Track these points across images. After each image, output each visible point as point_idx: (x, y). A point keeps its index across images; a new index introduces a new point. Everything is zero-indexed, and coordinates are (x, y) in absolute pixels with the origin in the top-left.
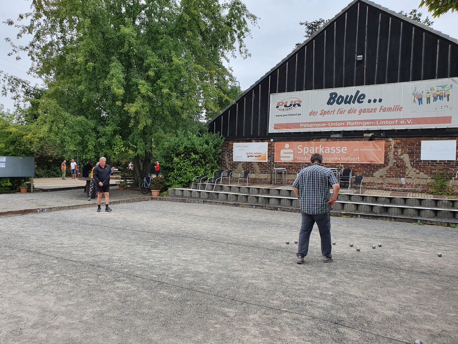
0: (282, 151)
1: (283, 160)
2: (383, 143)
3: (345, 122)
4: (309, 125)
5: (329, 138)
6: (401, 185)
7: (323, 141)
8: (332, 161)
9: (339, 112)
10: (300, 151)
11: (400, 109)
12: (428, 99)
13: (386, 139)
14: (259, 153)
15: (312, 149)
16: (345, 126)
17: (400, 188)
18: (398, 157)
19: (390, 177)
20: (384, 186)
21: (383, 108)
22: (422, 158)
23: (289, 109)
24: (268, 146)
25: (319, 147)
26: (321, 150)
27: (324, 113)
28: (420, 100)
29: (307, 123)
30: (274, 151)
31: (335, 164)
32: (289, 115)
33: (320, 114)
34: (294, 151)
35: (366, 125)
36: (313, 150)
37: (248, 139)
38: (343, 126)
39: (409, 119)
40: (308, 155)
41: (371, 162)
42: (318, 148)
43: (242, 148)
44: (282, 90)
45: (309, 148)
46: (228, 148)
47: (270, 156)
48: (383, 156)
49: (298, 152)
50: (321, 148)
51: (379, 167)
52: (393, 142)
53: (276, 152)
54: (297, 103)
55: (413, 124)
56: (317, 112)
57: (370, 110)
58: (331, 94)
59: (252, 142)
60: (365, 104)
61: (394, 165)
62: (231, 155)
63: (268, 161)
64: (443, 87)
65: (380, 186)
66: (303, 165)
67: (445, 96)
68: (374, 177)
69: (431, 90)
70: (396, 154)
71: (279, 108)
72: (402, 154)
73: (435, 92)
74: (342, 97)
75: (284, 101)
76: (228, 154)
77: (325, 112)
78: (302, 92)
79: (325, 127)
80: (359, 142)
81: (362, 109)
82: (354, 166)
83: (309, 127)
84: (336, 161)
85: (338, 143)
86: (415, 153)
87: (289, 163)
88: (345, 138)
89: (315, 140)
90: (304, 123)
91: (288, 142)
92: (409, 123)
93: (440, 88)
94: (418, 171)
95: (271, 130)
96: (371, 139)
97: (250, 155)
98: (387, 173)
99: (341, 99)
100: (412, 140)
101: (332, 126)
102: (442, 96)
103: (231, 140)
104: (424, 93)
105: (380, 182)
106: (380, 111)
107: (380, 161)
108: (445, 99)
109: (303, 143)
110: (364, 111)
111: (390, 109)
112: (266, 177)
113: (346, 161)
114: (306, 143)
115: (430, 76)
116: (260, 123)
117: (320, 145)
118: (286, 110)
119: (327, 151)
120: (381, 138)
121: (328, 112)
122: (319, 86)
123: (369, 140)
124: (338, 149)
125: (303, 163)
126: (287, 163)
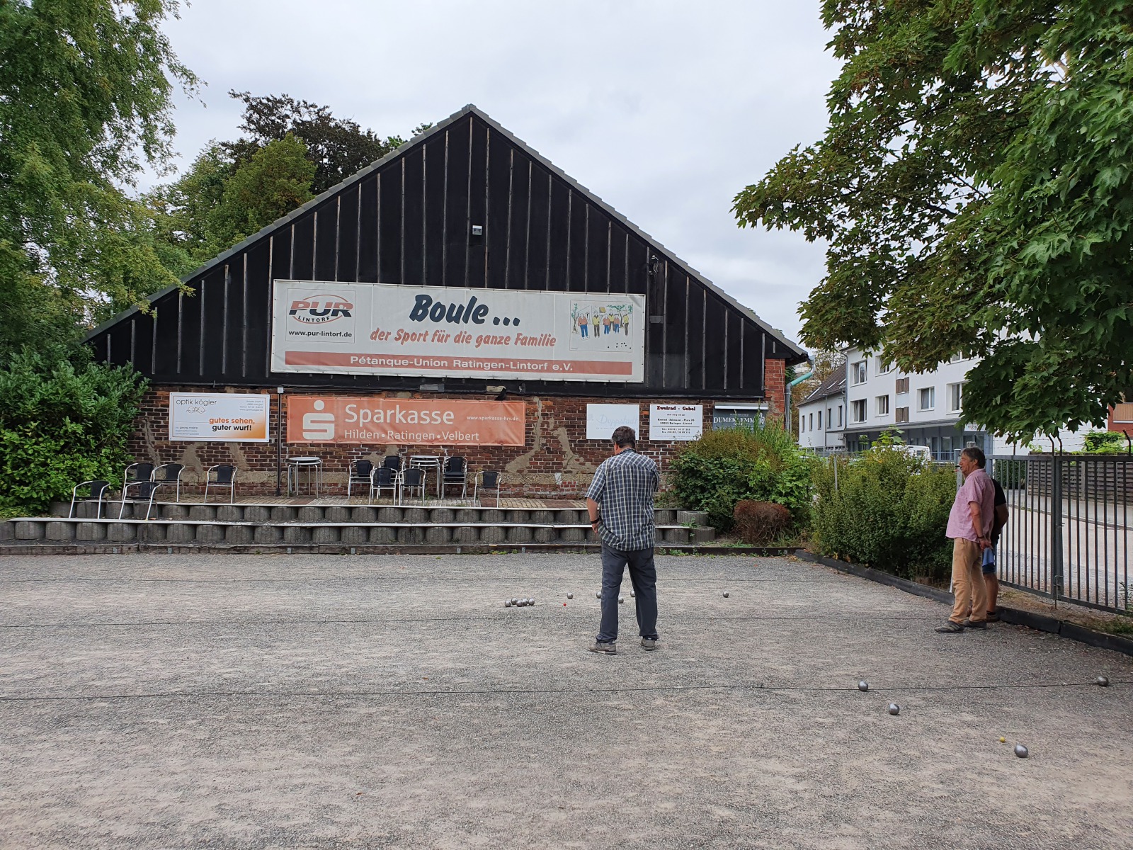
0: (307, 418)
1: (309, 437)
2: (523, 405)
3: (450, 360)
4: (371, 361)
5: (416, 392)
6: (555, 487)
7: (402, 398)
8: (422, 440)
9: (436, 338)
10: (352, 417)
11: (552, 342)
12: (597, 328)
13: (528, 398)
14: (246, 421)
15: (379, 413)
16: (450, 367)
17: (553, 493)
18: (550, 434)
19: (535, 472)
20: (525, 489)
21: (521, 337)
22: (588, 437)
23: (323, 319)
24: (271, 405)
25: (395, 409)
26: (399, 416)
27: (403, 337)
28: (584, 328)
29: (366, 356)
30: (286, 417)
31: (430, 446)
32: (323, 334)
33: (396, 339)
34: (336, 417)
35: (491, 369)
36: (382, 415)
37: (214, 382)
38: (444, 367)
39: (567, 362)
40: (369, 426)
41: (501, 442)
42: (393, 411)
43: (198, 406)
44: (302, 274)
45: (372, 411)
46: (152, 406)
47: (276, 429)
48: (524, 431)
49: (347, 420)
50: (400, 413)
51: (516, 452)
52: (539, 404)
53: (291, 417)
54: (341, 307)
55: (573, 372)
56: (389, 334)
57: (498, 340)
58: (419, 298)
59: (225, 392)
60: (487, 328)
61: (542, 449)
62: (162, 423)
63: (270, 441)
64: (619, 308)
65: (517, 490)
66: (359, 450)
67: (622, 325)
68: (507, 472)
69: (601, 312)
70: (545, 427)
71: (297, 316)
72: (555, 428)
73: (606, 316)
74: (443, 307)
75: (310, 301)
76: (151, 422)
77: (406, 334)
78: (352, 284)
79: (406, 367)
80: (477, 402)
81: (481, 336)
82: (468, 451)
83: (371, 366)
84: (432, 441)
85: (436, 401)
86: (577, 425)
87: (325, 445)
88: (450, 393)
89: (384, 394)
90: (360, 356)
91: (322, 397)
92: (567, 369)
93: (614, 311)
94: (582, 460)
95: (278, 365)
96: (500, 397)
97: (220, 425)
98: (531, 464)
99: (439, 310)
100: (573, 402)
101: (422, 367)
102: (617, 325)
103: (162, 385)
104: (590, 318)
105: (517, 483)
106: (516, 343)
107: (516, 440)
108: (622, 330)
109: (358, 399)
110: (487, 340)
111: (533, 341)
112: (265, 479)
113: (452, 442)
114: (365, 399)
115: (597, 286)
116: (247, 347)
117: (398, 406)
118: (315, 321)
119: (412, 419)
120: (518, 395)
121: (413, 337)
122: (391, 277)
123: (497, 399)
124: (436, 414)
125: (359, 445)
126: (319, 445)
